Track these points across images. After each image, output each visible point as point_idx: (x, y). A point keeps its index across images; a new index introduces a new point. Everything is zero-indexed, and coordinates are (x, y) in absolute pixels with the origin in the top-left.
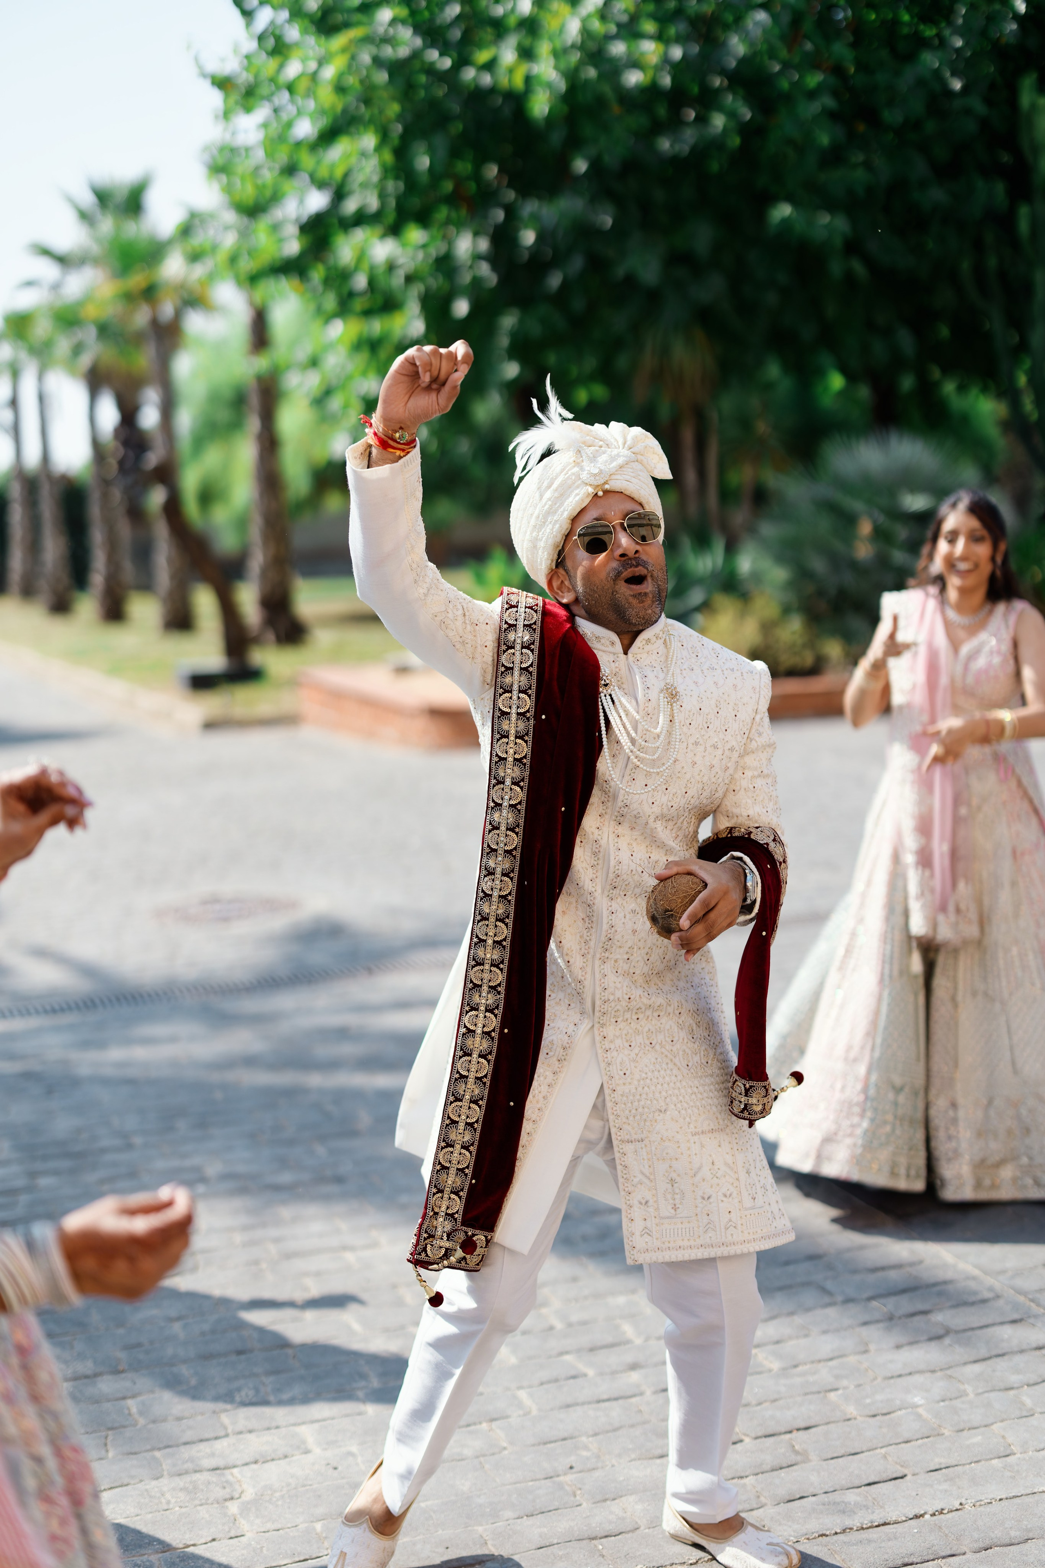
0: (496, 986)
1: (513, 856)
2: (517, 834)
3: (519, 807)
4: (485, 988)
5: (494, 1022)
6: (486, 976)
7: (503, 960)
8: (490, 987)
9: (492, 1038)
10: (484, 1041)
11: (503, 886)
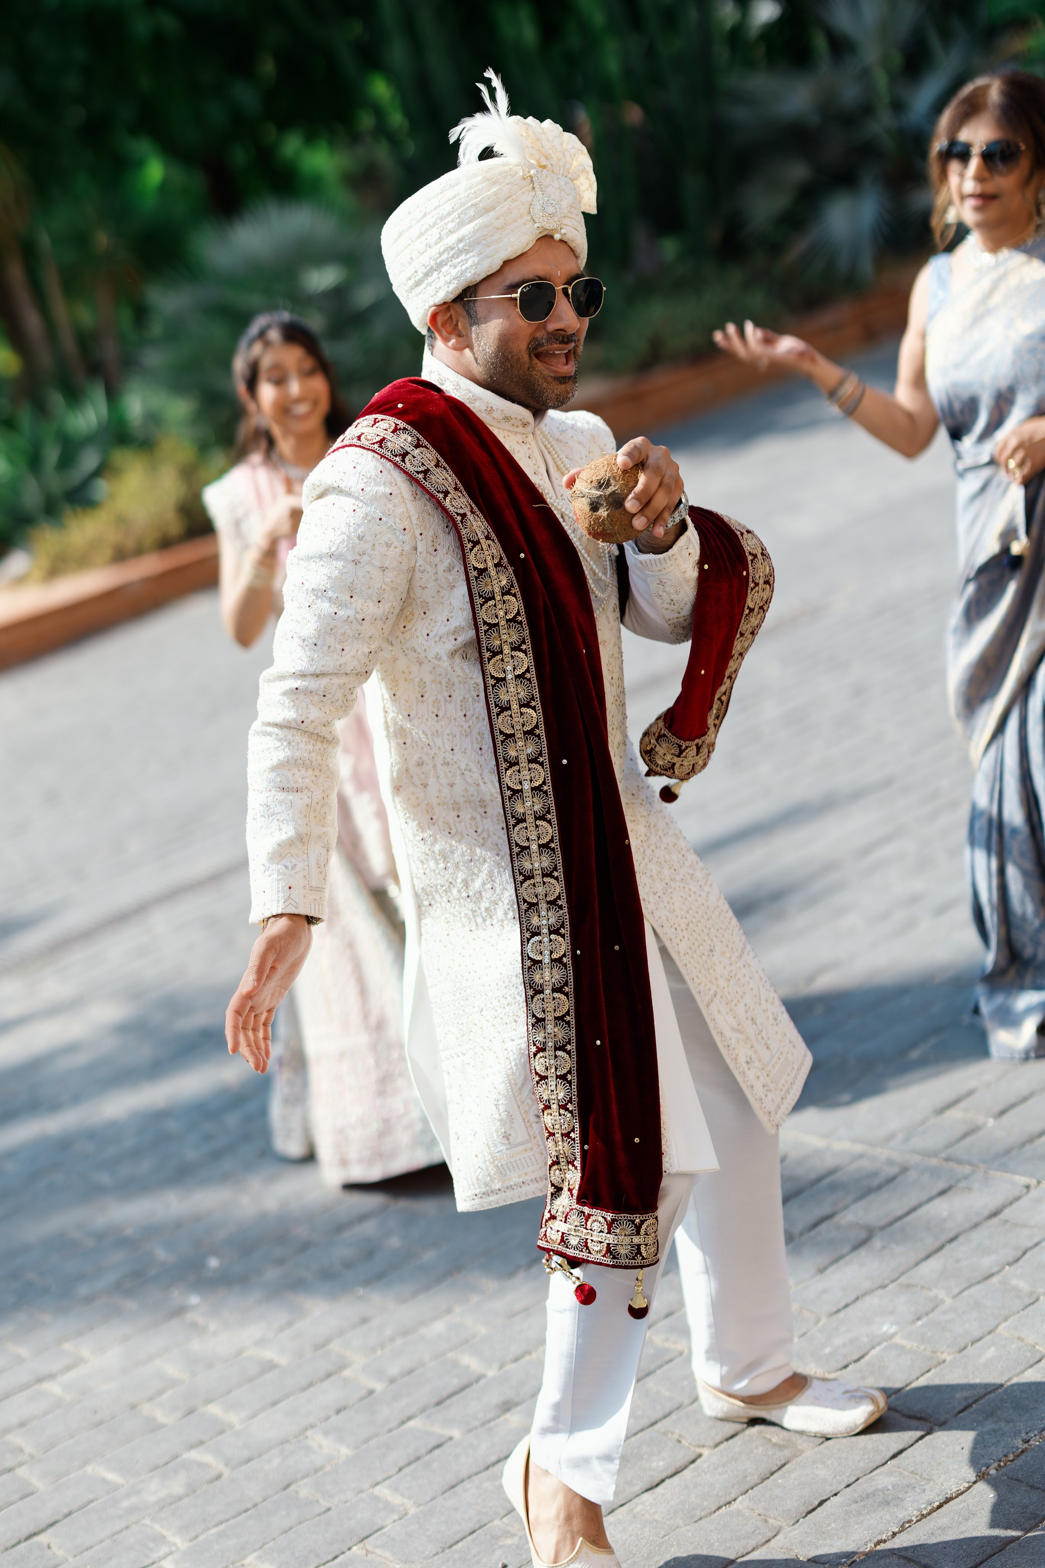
0: (555, 900)
1: (536, 736)
2: (534, 708)
3: (528, 675)
4: (543, 906)
5: (562, 946)
6: (540, 890)
7: (556, 866)
8: (548, 903)
9: (565, 965)
10: (555, 970)
11: (533, 775)
